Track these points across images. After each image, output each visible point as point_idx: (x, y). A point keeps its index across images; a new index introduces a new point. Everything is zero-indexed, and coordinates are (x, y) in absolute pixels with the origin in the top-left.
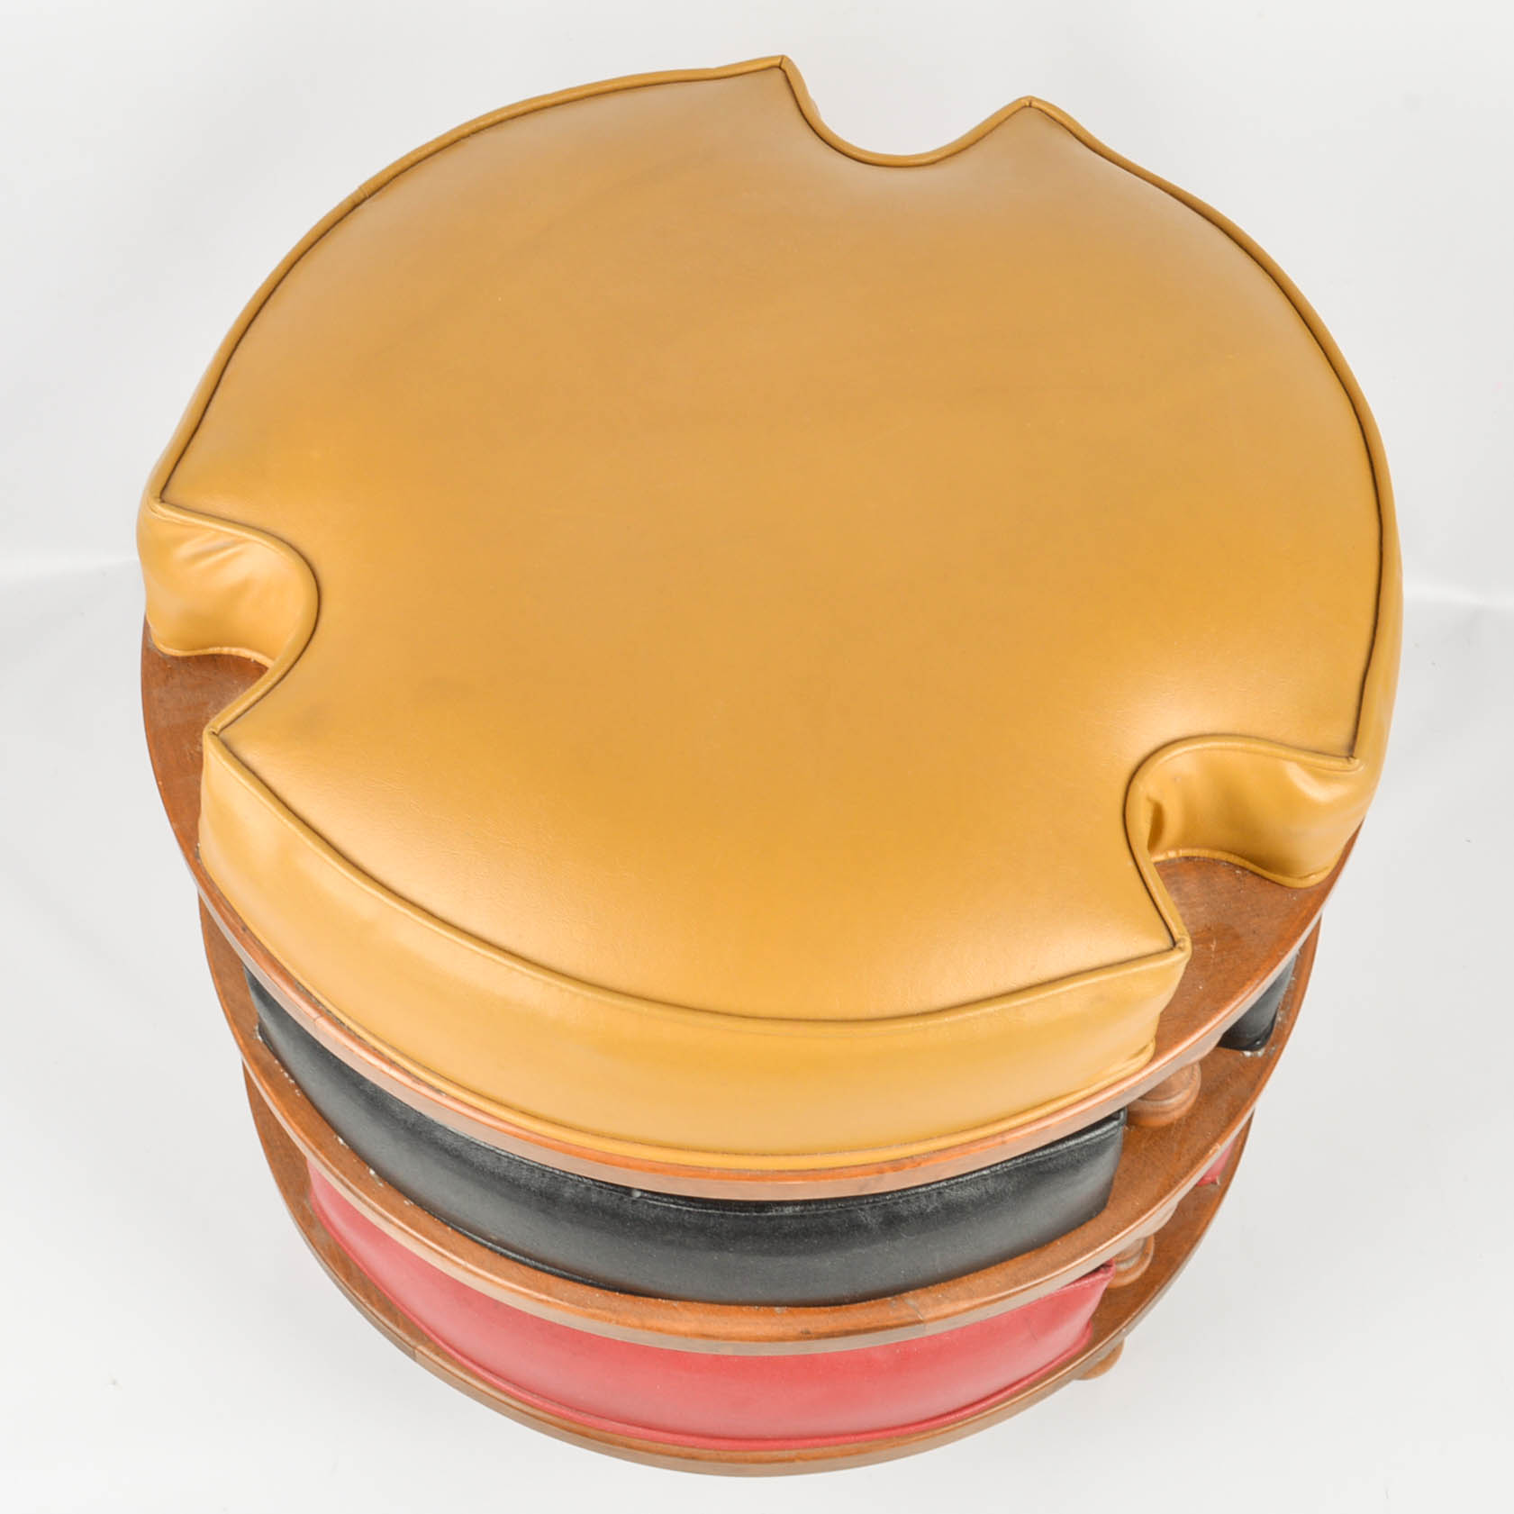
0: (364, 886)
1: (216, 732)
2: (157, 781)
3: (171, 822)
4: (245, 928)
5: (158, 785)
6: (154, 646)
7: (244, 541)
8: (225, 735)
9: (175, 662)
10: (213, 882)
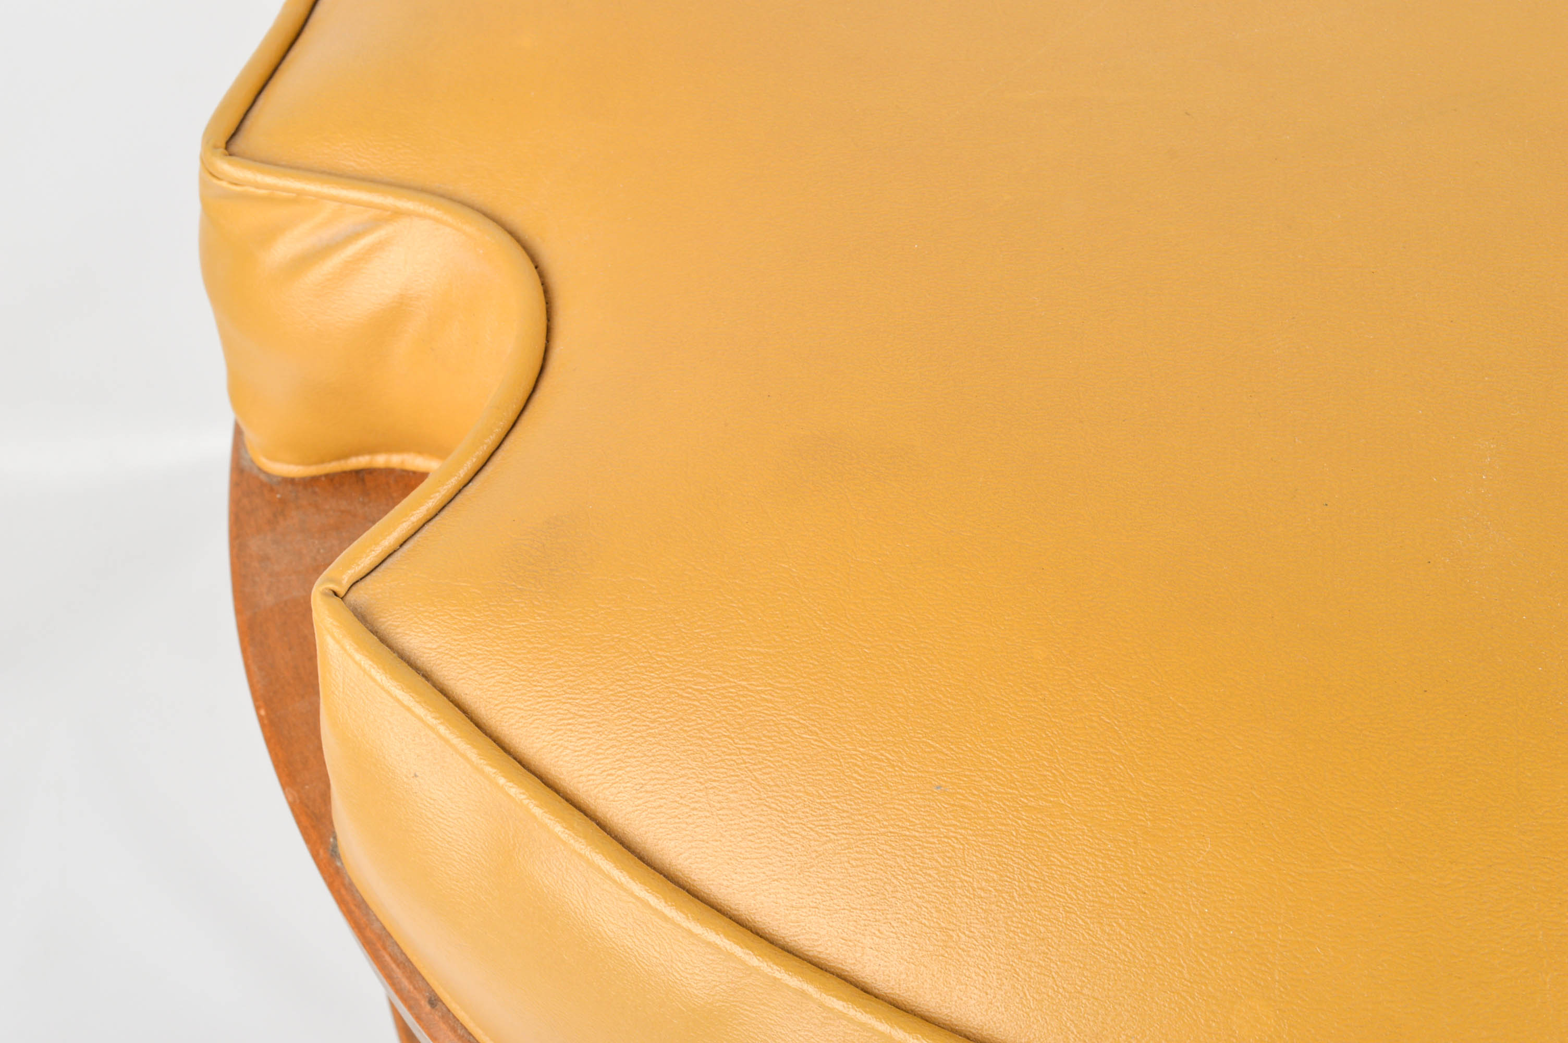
0: (697, 929)
1: (342, 591)
2: (257, 709)
3: (284, 786)
4: (434, 1001)
5: (260, 719)
6: (252, 461)
7: (397, 214)
8: (360, 595)
9: (290, 487)
10: (367, 906)
